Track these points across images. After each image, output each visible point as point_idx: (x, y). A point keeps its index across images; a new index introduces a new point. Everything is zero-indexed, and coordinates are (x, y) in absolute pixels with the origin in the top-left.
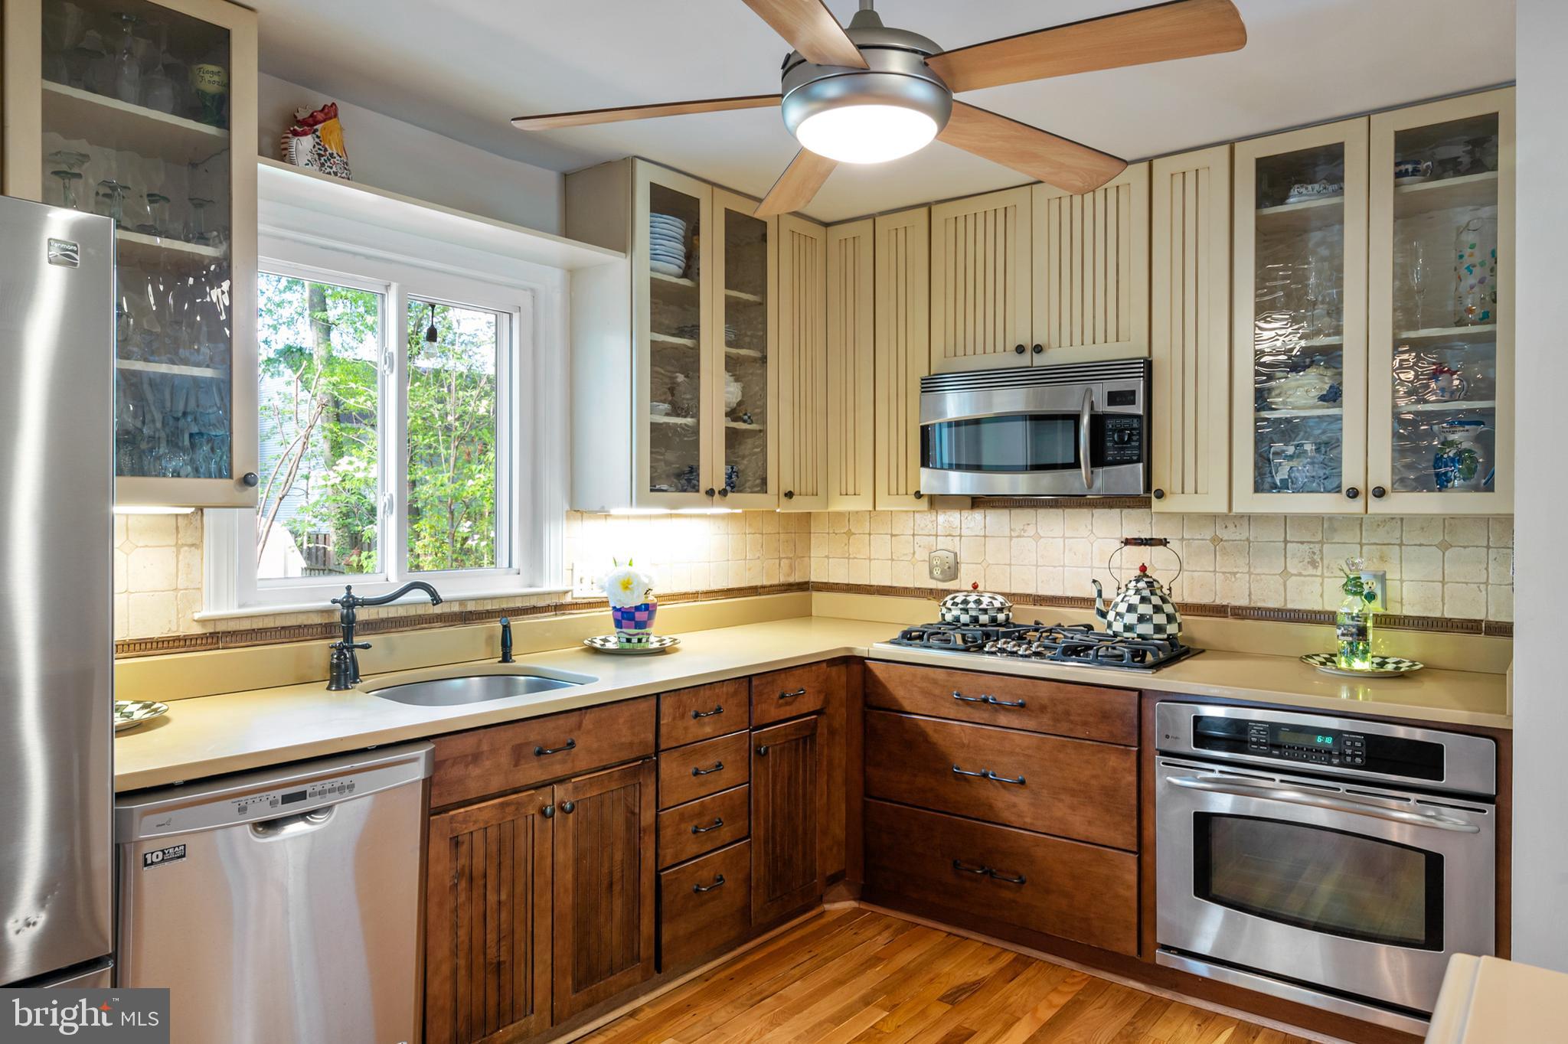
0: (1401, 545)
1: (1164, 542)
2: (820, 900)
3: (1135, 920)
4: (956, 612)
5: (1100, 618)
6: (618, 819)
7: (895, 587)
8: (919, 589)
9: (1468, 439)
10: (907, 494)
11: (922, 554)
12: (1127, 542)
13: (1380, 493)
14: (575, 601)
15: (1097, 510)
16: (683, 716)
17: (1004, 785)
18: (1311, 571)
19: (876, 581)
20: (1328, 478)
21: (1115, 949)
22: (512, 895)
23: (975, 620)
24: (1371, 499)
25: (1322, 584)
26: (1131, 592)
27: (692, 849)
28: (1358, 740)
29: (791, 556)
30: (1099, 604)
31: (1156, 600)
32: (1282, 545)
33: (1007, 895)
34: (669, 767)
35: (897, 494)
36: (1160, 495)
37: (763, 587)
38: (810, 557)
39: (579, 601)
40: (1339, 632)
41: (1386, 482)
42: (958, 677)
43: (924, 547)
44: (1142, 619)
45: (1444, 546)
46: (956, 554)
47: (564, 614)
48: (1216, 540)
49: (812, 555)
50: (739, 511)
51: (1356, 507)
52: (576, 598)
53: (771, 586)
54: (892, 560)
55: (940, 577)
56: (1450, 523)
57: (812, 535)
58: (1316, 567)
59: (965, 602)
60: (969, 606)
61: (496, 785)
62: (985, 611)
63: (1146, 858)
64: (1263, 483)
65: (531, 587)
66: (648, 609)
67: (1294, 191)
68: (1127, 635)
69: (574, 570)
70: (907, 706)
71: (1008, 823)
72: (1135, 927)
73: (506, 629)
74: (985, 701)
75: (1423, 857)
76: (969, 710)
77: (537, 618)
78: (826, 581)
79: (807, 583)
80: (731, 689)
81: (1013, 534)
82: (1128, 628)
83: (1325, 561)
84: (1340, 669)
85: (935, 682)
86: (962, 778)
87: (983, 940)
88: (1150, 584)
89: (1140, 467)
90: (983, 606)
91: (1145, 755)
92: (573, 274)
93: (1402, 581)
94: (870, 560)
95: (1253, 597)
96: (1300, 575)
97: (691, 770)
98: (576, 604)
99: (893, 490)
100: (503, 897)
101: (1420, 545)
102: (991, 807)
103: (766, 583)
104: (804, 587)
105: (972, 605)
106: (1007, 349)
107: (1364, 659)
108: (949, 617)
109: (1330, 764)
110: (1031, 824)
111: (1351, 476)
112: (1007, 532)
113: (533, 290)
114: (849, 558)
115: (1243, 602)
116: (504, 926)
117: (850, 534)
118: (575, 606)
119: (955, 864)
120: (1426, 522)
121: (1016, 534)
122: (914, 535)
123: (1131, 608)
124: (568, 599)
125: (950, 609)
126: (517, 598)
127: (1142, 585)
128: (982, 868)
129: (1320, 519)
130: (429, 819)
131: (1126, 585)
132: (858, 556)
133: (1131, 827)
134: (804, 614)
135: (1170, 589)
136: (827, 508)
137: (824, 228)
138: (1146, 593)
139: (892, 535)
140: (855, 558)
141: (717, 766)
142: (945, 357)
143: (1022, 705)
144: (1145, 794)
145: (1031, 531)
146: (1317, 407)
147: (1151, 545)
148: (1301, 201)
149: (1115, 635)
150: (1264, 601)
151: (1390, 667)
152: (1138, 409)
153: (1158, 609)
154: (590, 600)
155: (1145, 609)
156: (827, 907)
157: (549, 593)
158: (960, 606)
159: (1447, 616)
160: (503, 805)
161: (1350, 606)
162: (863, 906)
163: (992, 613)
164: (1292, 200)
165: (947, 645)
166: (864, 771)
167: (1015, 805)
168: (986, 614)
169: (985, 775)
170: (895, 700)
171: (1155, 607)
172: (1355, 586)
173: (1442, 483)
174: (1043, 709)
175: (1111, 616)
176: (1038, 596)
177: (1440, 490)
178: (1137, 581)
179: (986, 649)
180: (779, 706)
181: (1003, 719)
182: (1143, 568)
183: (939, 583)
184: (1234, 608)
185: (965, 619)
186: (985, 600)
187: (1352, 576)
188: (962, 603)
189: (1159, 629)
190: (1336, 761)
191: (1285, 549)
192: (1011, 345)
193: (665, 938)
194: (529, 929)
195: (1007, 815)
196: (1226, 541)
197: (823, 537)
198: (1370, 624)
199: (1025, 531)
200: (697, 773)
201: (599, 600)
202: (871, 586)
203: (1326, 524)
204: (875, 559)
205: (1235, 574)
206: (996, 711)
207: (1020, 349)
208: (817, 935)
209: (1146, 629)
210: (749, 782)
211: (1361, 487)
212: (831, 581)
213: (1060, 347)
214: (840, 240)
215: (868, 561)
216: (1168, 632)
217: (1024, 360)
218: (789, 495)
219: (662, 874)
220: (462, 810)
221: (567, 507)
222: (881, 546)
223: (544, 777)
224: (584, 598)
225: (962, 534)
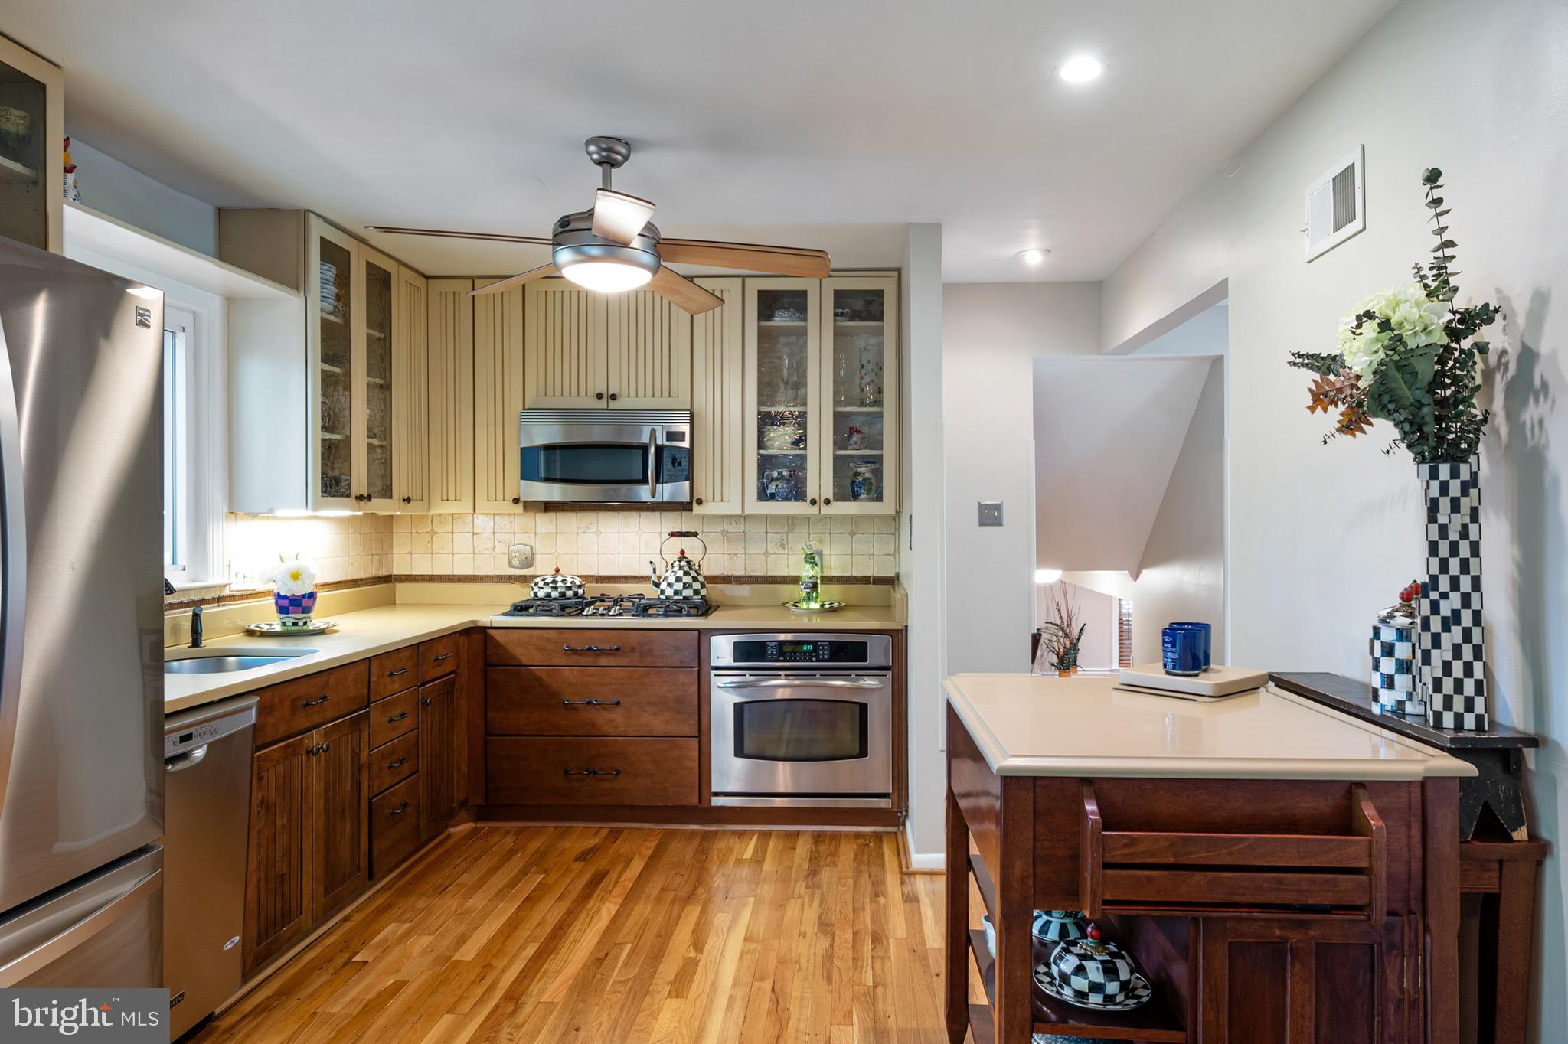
0: (830, 533)
1: (695, 534)
2: (447, 827)
3: (697, 781)
4: (548, 589)
5: (655, 588)
6: (347, 758)
7: (476, 576)
8: (499, 576)
9: (868, 471)
10: (504, 500)
11: (501, 548)
12: (673, 534)
13: (827, 502)
14: (232, 593)
15: (643, 513)
16: (383, 676)
17: (603, 706)
18: (781, 551)
19: (459, 571)
20: (797, 492)
21: (684, 803)
22: (290, 820)
23: (563, 595)
24: (823, 506)
25: (788, 559)
26: (676, 569)
27: (388, 782)
28: (826, 645)
29: (380, 552)
30: (654, 578)
31: (693, 573)
32: (764, 535)
33: (607, 785)
34: (376, 717)
35: (496, 500)
36: (700, 502)
37: (361, 580)
38: (392, 554)
39: (235, 593)
40: (802, 587)
41: (831, 497)
42: (567, 634)
43: (504, 542)
44: (685, 586)
45: (852, 534)
46: (532, 547)
47: (224, 605)
48: (724, 533)
49: (394, 552)
50: (361, 513)
51: (814, 510)
52: (232, 591)
53: (367, 579)
54: (474, 553)
55: (518, 566)
56: (855, 519)
57: (394, 535)
58: (784, 549)
59: (554, 582)
60: (558, 585)
61: (282, 730)
62: (570, 588)
63: (704, 739)
64: (763, 495)
65: (194, 581)
66: (312, 596)
67: (778, 313)
68: (676, 598)
69: (232, 565)
70: (525, 661)
71: (607, 734)
72: (697, 786)
73: (196, 618)
74: (590, 649)
75: (857, 706)
76: (576, 657)
77: (210, 608)
78: (410, 573)
79: (390, 576)
80: (407, 653)
81: (579, 531)
82: (676, 593)
83: (790, 545)
84: (803, 609)
85: (549, 640)
86: (571, 708)
87: (583, 825)
88: (689, 563)
89: (687, 483)
90: (569, 584)
91: (703, 672)
92: (232, 302)
93: (831, 555)
94: (453, 554)
95: (747, 569)
96: (775, 554)
97: (386, 719)
98: (233, 596)
99: (492, 497)
100: (285, 821)
101: (840, 533)
102: (594, 725)
103: (363, 576)
104: (387, 579)
105: (560, 584)
106: (588, 394)
107: (816, 602)
108: (541, 594)
109: (812, 661)
110: (625, 731)
111: (812, 491)
112: (575, 529)
113: (194, 313)
114: (432, 553)
115: (741, 573)
116: (285, 845)
117: (433, 533)
118: (233, 598)
119: (566, 772)
120: (844, 518)
121: (583, 531)
122: (494, 533)
123: (678, 580)
124: (227, 592)
125: (542, 588)
126: (191, 591)
127: (683, 563)
128: (587, 770)
129: (786, 517)
130: (253, 756)
131: (672, 564)
132: (441, 551)
133: (694, 721)
134: (389, 603)
135: (699, 566)
136: (429, 510)
137: (426, 280)
138: (686, 569)
139: (474, 534)
140: (438, 553)
141: (402, 715)
142: (537, 396)
143: (618, 649)
144: (703, 698)
145: (593, 528)
146: (791, 449)
147: (687, 536)
148: (781, 320)
149: (668, 598)
150: (754, 571)
151: (827, 606)
152: (686, 444)
153: (695, 579)
154: (244, 593)
155: (687, 579)
156: (452, 830)
157: (214, 587)
158: (551, 585)
159: (854, 574)
160: (286, 747)
161: (807, 572)
162: (480, 825)
163: (575, 589)
164: (776, 319)
165: (549, 612)
166: (486, 716)
167: (613, 721)
168: (571, 590)
169: (590, 703)
170: (514, 658)
171: (693, 577)
172: (811, 558)
173: (855, 497)
174: (633, 650)
175: (663, 586)
176: (600, 576)
177: (854, 501)
178: (680, 561)
179: (584, 613)
180: (434, 668)
181: (603, 661)
182: (683, 552)
183: (517, 570)
184: (736, 577)
185: (555, 594)
186: (569, 580)
187: (809, 553)
188: (552, 582)
189: (696, 592)
190: (814, 659)
191: (766, 537)
192: (592, 392)
193: (375, 852)
194: (300, 847)
195: (608, 729)
196: (731, 533)
197: (406, 536)
198: (819, 582)
199: (588, 529)
200: (391, 721)
201: (249, 592)
202: (455, 576)
203: (792, 521)
204: (457, 553)
205: (736, 555)
206: (598, 655)
207: (600, 396)
208: (447, 853)
209: (688, 593)
210: (418, 728)
211: (817, 498)
212: (414, 573)
213: (629, 397)
214: (441, 292)
215: (451, 555)
216: (702, 594)
217: (602, 404)
218: (408, 500)
219: (373, 800)
220: (263, 751)
221: (226, 510)
222: (463, 542)
223: (308, 725)
224: (238, 591)
225: (537, 531)
